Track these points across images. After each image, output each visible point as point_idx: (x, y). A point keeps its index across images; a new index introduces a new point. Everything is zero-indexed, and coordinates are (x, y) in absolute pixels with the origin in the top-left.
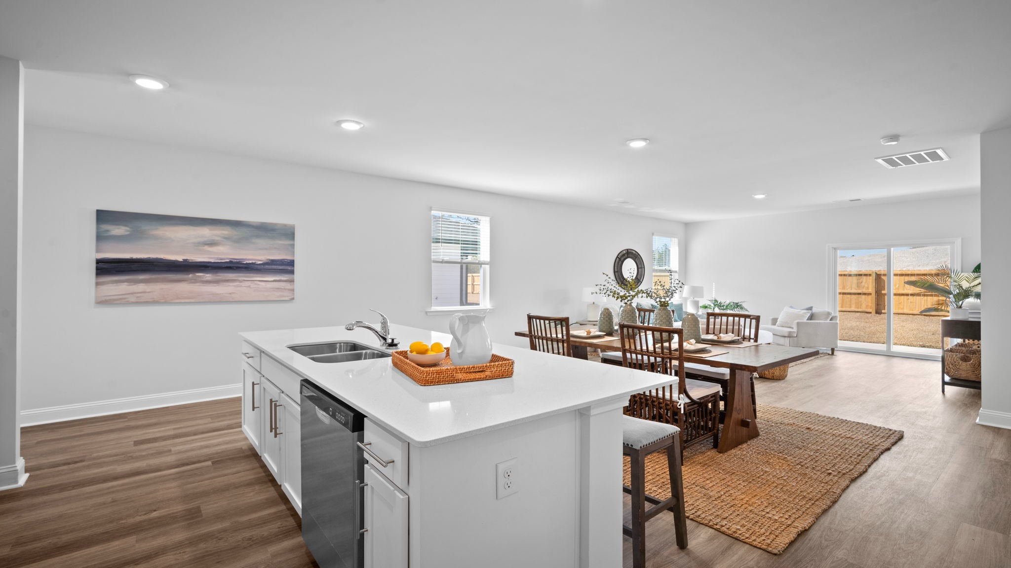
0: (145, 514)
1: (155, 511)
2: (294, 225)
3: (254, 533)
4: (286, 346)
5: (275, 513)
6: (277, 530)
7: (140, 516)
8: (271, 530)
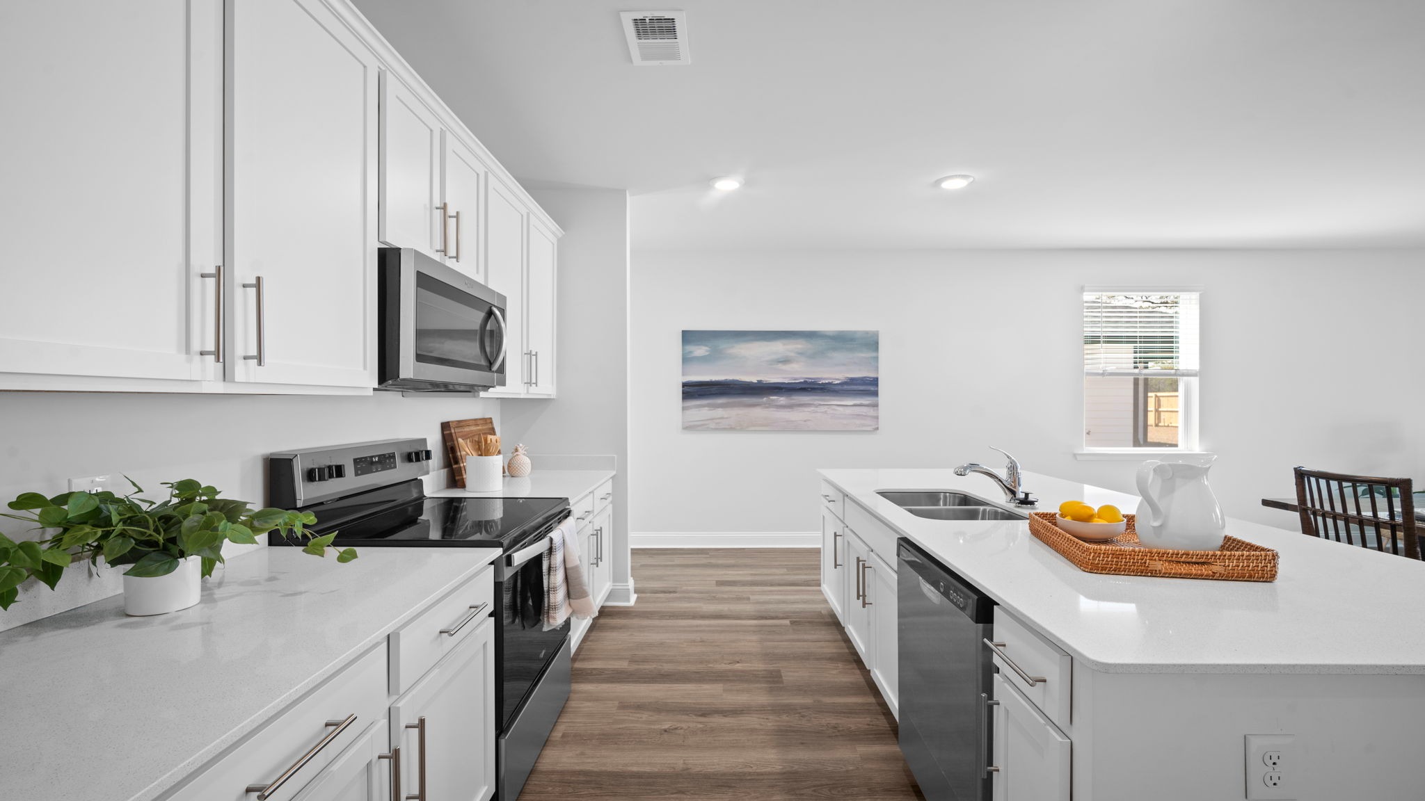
0: (730, 663)
1: (738, 662)
2: (878, 332)
3: (839, 721)
4: (874, 491)
5: (863, 704)
6: (867, 727)
7: (725, 664)
8: (860, 726)
